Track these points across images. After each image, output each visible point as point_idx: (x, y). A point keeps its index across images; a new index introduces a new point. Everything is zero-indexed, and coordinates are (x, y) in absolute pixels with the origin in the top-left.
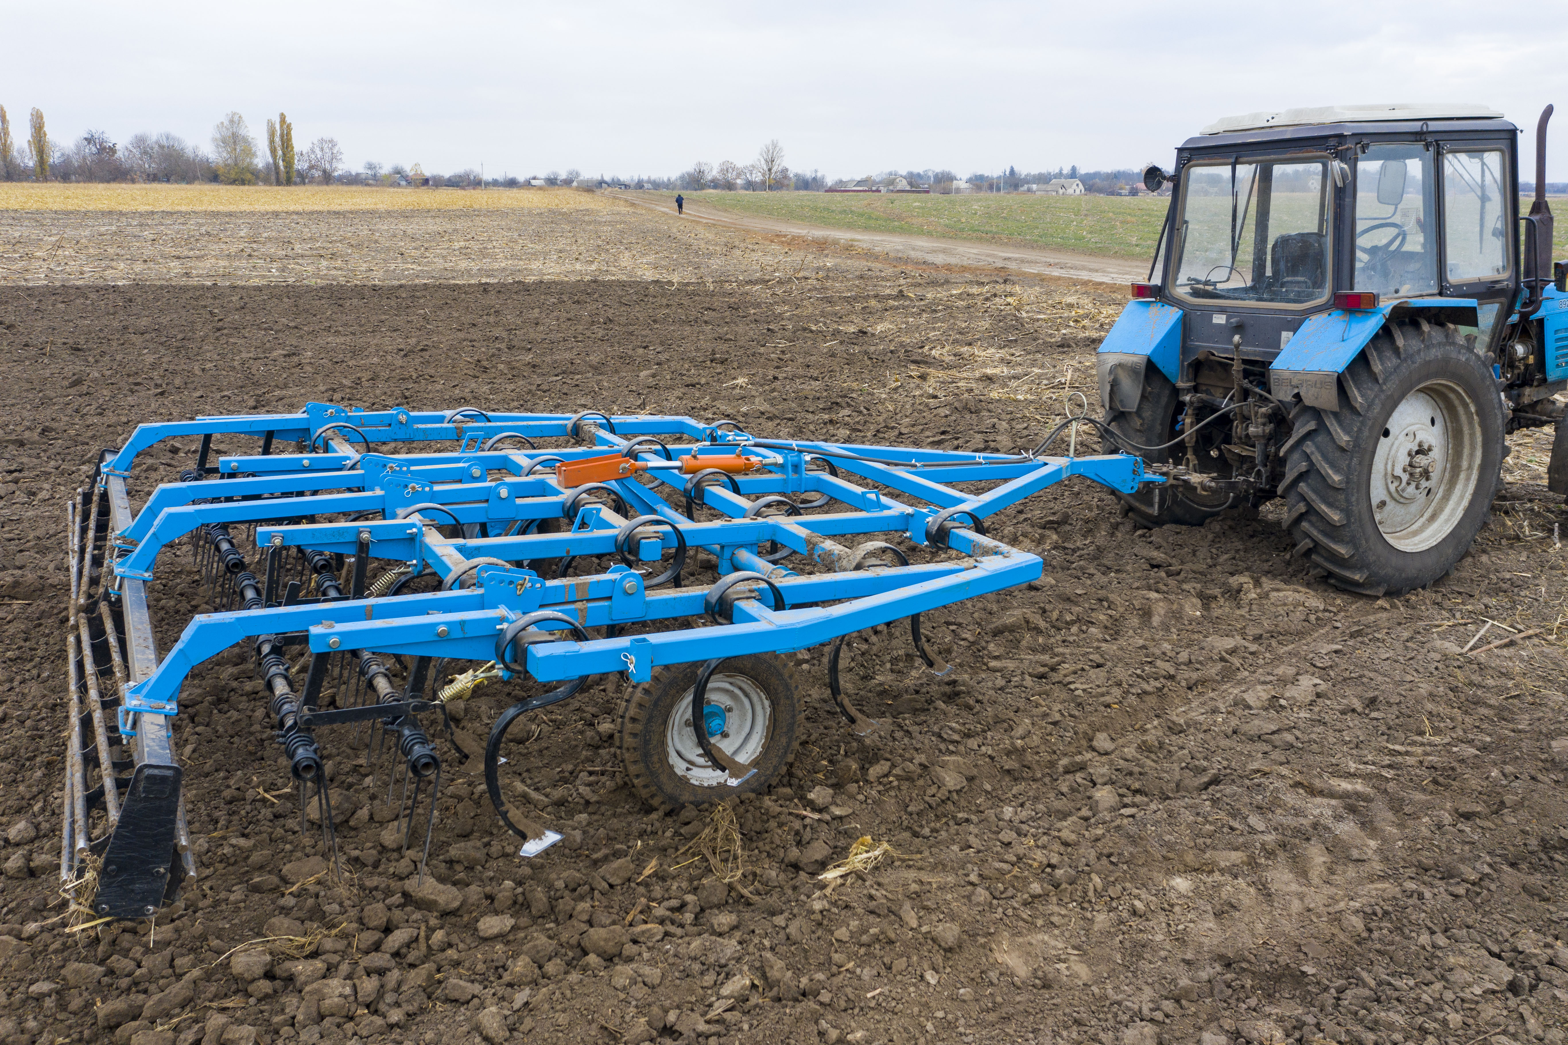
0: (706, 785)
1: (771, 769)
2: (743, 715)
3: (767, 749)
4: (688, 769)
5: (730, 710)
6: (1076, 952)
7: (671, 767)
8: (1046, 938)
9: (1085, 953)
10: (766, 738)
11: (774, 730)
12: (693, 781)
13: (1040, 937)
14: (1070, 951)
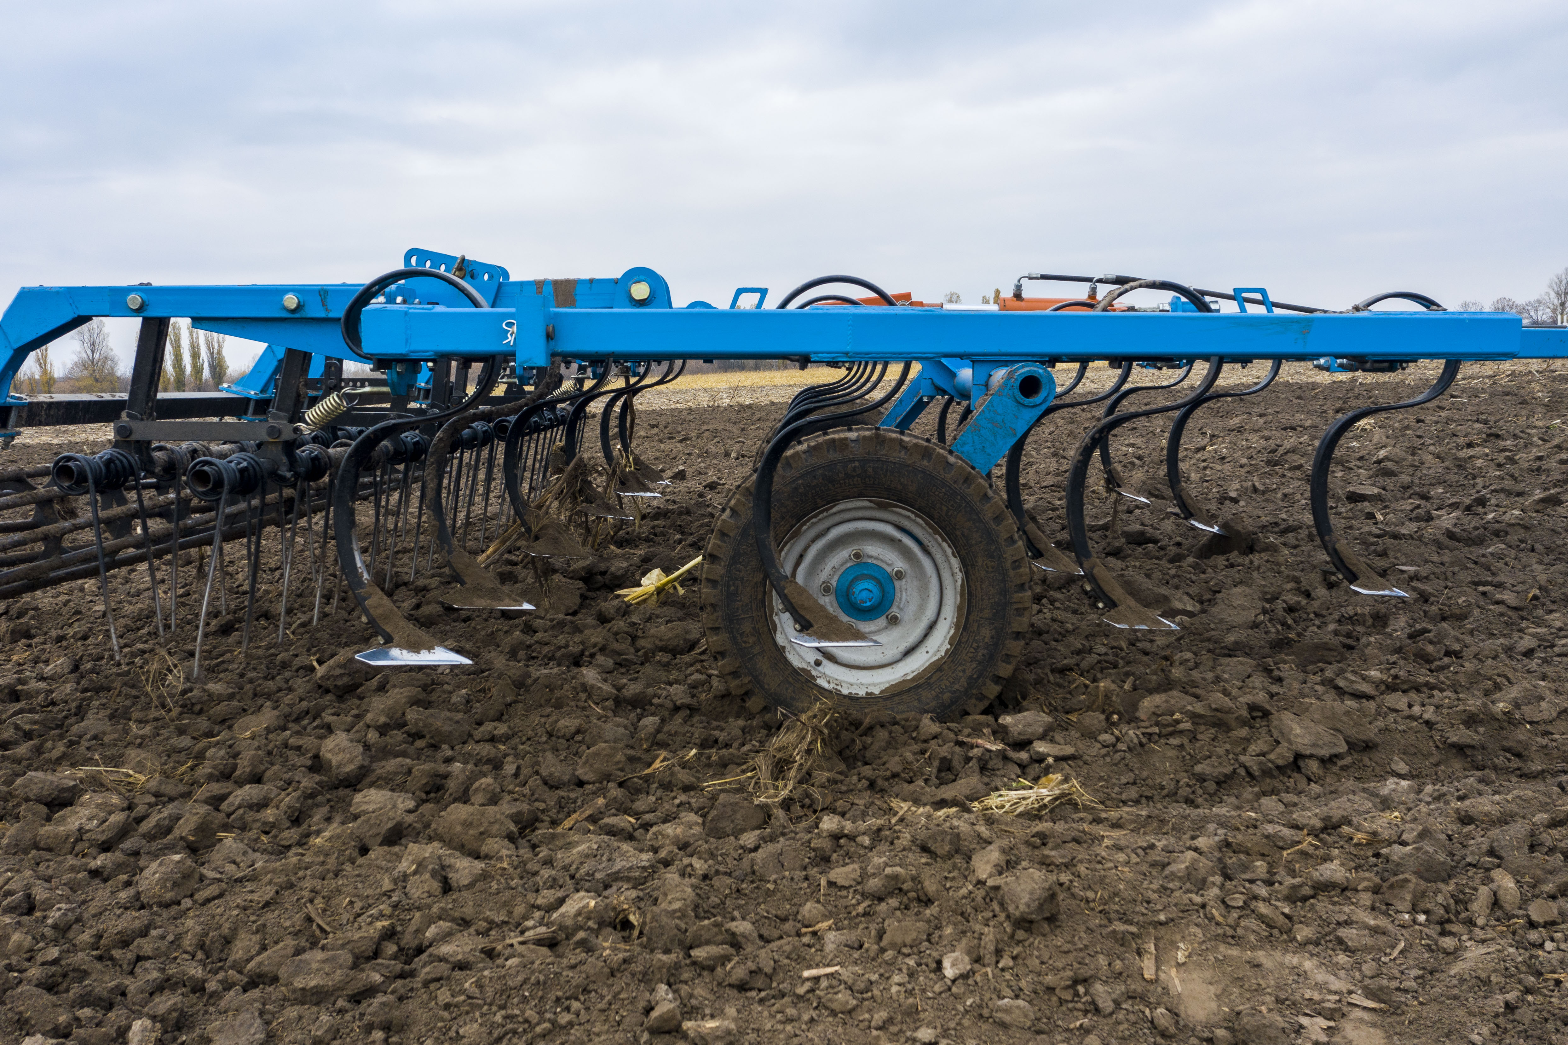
0: (845, 691)
1: (963, 682)
2: (924, 590)
3: (957, 643)
4: (818, 663)
5: (900, 575)
6: (1371, 1004)
7: (780, 651)
8: (1308, 965)
9: (1396, 1010)
10: (957, 626)
11: (969, 613)
12: (821, 682)
13: (1293, 959)
14: (1358, 999)
